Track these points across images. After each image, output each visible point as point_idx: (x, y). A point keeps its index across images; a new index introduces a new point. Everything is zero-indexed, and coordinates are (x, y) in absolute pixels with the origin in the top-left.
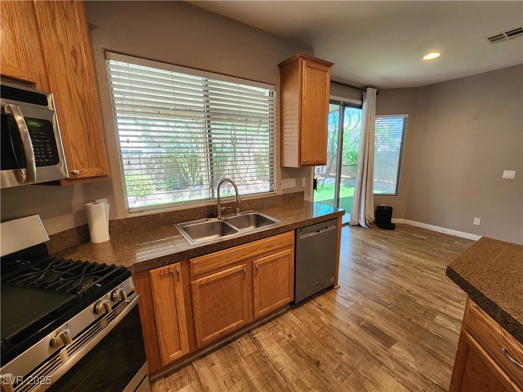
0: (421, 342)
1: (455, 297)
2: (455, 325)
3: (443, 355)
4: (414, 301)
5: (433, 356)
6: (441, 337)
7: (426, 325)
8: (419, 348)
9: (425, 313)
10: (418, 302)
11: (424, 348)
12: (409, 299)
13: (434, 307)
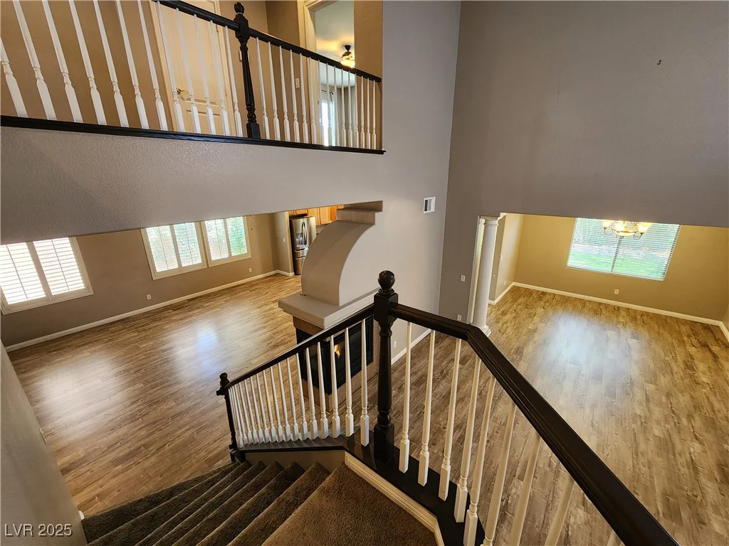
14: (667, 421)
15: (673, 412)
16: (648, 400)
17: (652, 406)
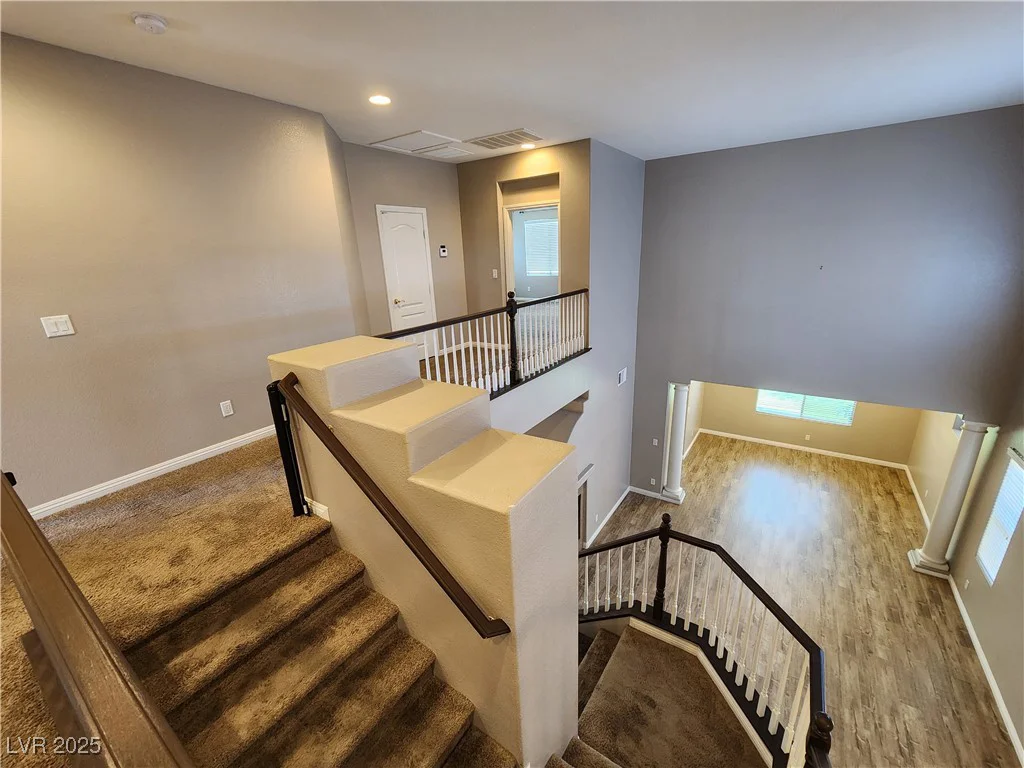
14: (850, 573)
15: (856, 564)
16: (835, 555)
17: (838, 559)
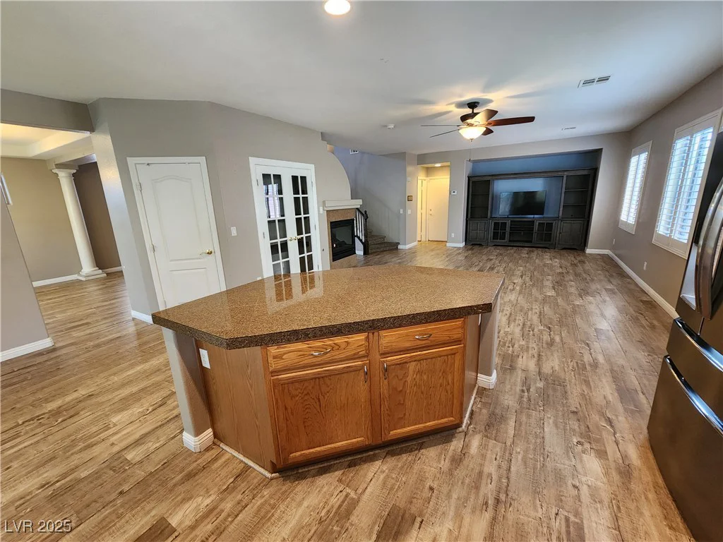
0: (171, 484)
1: (94, 429)
2: (150, 441)
3: (195, 465)
4: (80, 481)
5: (194, 476)
6: (165, 461)
7: (140, 474)
8: (181, 489)
9: (114, 471)
10: (83, 475)
11: (182, 482)
12: (69, 488)
13: (106, 456)
